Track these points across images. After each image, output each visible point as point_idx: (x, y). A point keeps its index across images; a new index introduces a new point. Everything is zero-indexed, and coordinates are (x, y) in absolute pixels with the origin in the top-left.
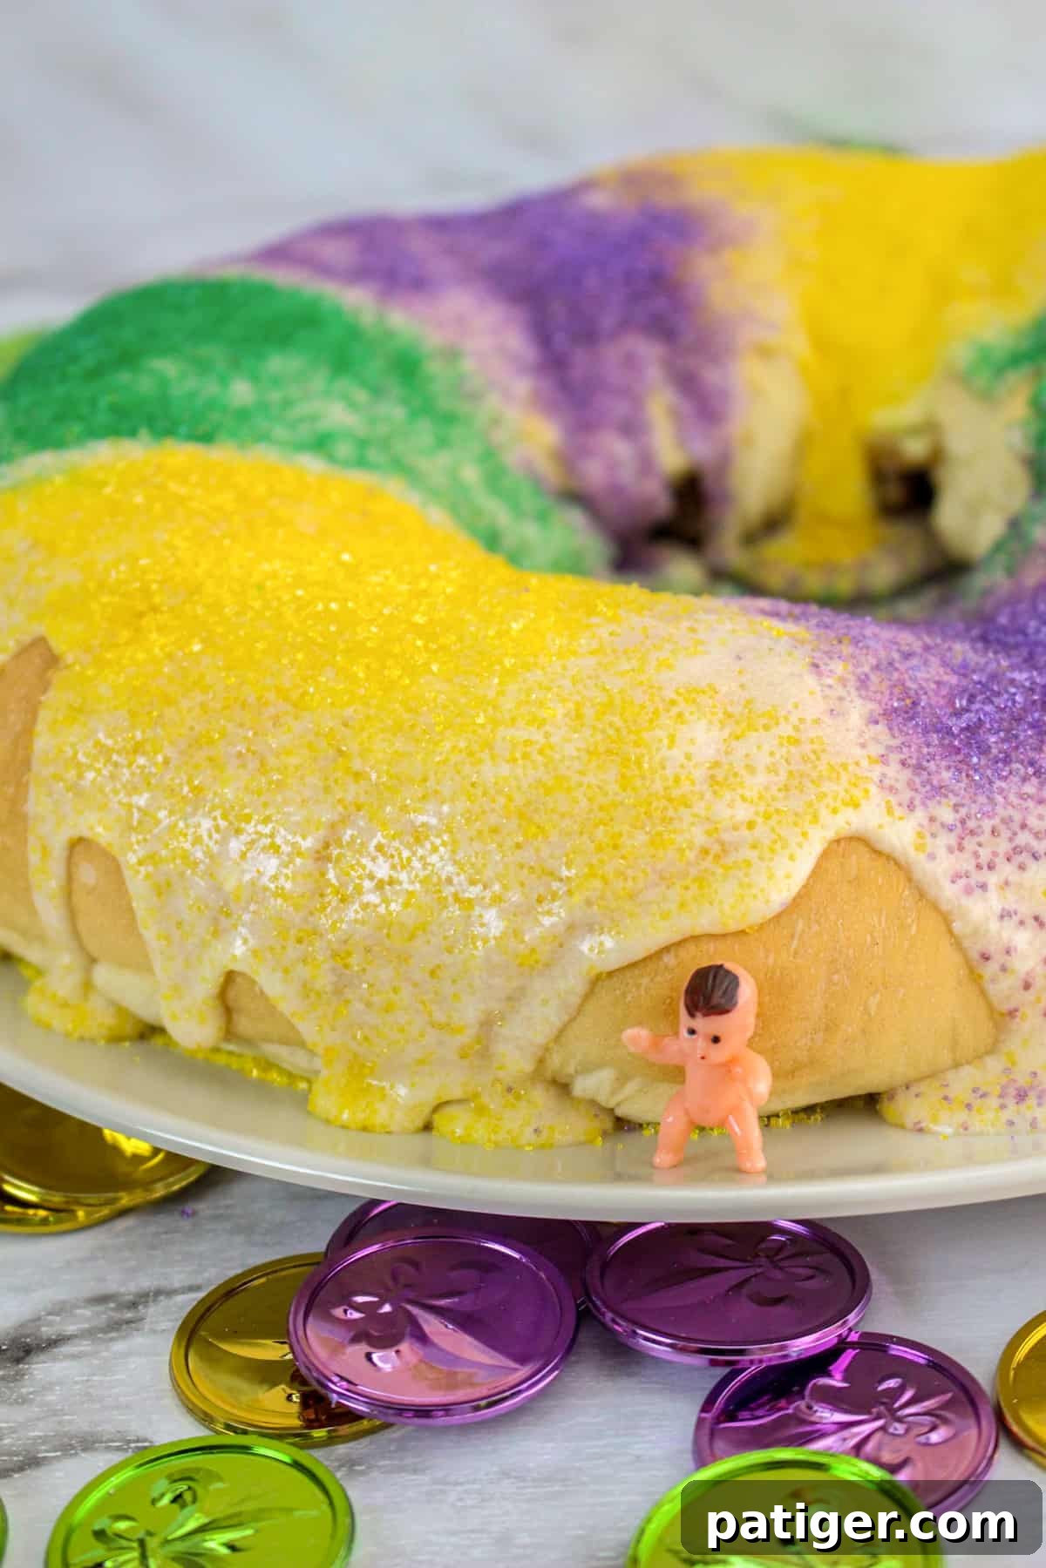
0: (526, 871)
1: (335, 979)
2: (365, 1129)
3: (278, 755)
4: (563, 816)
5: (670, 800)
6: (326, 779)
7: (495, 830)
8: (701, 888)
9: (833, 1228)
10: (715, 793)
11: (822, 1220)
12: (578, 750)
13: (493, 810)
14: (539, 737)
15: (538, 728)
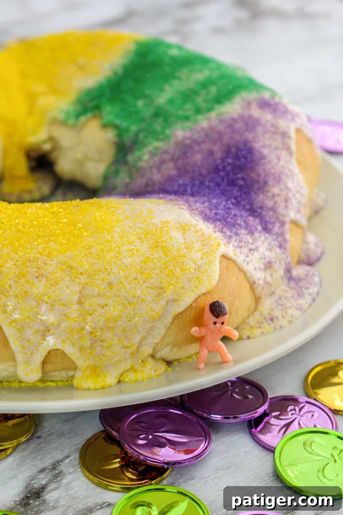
0: (149, 289)
1: (90, 342)
2: (103, 388)
3: (51, 274)
4: (154, 269)
5: (180, 256)
6: (71, 277)
7: (135, 279)
8: (198, 280)
9: (244, 377)
10: (189, 251)
11: (242, 376)
12: (147, 248)
13: (132, 273)
14: (133, 247)
15: (132, 245)
